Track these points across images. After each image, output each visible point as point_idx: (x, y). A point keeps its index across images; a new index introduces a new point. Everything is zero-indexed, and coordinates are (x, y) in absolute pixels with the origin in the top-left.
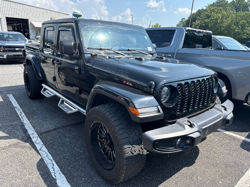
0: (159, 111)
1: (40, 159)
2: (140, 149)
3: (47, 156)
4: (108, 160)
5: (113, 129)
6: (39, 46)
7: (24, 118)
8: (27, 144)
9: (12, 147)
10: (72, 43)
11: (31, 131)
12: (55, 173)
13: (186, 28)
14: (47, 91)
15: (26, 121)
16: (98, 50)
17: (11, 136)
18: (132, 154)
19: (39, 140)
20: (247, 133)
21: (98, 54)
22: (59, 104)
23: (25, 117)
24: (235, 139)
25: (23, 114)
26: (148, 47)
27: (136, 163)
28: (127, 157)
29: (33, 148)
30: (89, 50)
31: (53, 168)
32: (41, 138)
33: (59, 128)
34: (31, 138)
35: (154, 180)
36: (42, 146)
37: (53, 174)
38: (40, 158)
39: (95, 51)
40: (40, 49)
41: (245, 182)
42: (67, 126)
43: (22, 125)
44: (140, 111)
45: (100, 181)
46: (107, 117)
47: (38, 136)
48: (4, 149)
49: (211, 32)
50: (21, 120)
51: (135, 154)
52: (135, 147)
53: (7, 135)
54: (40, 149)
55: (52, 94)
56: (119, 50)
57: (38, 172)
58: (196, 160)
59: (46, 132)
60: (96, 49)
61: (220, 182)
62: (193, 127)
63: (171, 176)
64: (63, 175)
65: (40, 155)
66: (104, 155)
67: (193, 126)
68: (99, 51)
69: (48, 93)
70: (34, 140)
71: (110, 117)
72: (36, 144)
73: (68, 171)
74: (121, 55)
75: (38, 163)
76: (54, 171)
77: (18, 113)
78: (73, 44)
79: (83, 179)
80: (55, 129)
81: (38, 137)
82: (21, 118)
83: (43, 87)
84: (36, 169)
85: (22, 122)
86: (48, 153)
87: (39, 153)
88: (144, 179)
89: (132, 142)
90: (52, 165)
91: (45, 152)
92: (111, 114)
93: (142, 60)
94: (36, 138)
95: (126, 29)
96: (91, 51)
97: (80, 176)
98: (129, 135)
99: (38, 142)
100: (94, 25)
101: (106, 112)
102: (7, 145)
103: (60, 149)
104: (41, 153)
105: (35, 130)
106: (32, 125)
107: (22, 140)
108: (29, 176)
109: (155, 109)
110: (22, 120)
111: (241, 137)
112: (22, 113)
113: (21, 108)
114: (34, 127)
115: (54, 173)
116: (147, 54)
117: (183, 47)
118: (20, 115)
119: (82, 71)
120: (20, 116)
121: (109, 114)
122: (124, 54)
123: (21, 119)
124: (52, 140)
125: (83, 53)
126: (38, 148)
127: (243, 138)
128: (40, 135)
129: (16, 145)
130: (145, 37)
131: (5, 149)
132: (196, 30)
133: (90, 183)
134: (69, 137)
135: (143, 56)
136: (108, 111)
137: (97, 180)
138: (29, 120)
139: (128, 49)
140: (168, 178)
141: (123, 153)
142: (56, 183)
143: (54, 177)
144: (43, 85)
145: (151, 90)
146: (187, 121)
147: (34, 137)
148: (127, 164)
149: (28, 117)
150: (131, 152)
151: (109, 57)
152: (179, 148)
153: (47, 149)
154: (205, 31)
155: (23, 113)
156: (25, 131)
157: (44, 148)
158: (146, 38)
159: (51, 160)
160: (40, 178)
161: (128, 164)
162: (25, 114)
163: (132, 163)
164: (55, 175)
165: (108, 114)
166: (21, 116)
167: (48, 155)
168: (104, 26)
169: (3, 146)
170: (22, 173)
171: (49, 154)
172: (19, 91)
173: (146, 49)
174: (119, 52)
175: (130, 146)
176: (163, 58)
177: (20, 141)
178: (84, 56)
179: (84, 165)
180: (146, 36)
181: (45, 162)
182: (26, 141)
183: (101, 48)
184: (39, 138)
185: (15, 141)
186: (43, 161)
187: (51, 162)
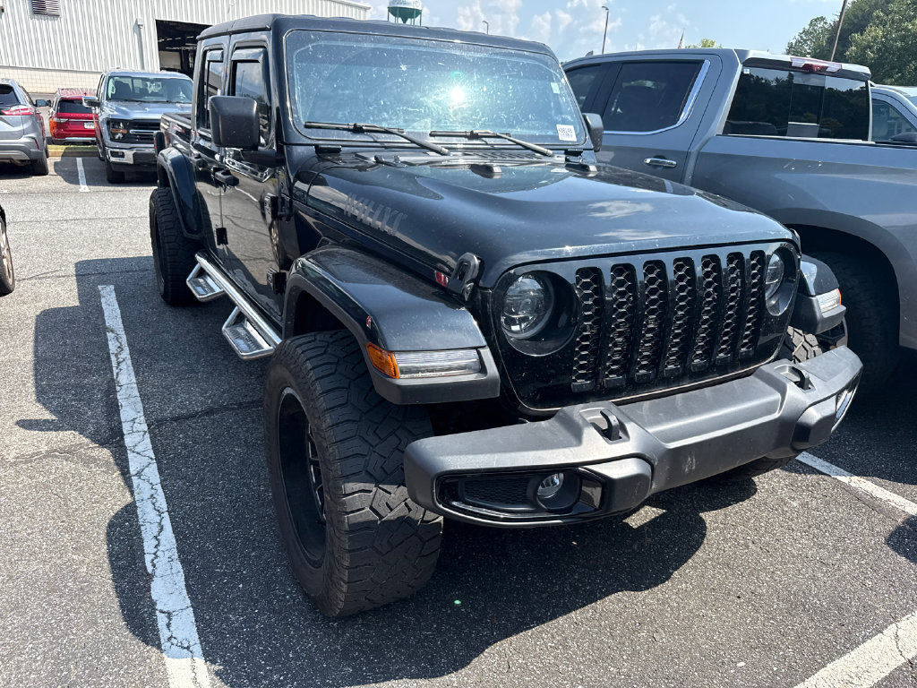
0: (481, 368)
1: (126, 506)
2: (410, 501)
3: (152, 496)
7: (124, 367)
8: (105, 454)
9: (56, 456)
10: (251, 104)
11: (132, 414)
12: (157, 557)
13: (746, 54)
14: (207, 277)
15: (126, 377)
16: (345, 132)
17: (66, 419)
18: (374, 517)
19: (146, 445)
21: (343, 150)
22: (227, 327)
23: (129, 362)
25: (126, 353)
26: (559, 127)
27: (393, 548)
28: (354, 524)
29: (115, 467)
31: (157, 540)
32: (153, 438)
33: (226, 408)
34: (122, 435)
35: (487, 623)
36: (146, 465)
37: (148, 558)
38: (129, 499)
39: (335, 135)
40: (191, 129)
41: (846, 677)
43: (111, 388)
44: (401, 361)
45: (294, 601)
47: (146, 429)
48: (26, 462)
49: (867, 70)
50: (112, 372)
51: (389, 515)
52: (390, 493)
53: (54, 417)
54: (139, 474)
55: (217, 290)
56: (431, 135)
57: (106, 547)
58: (676, 568)
59: (176, 419)
60: (338, 128)
61: (741, 664)
62: (620, 438)
64: (178, 566)
65: (132, 493)
67: (621, 434)
68: (348, 137)
70: (129, 441)
72: (130, 455)
73: (203, 553)
74: (433, 153)
75: (116, 516)
76: (155, 550)
77: (113, 347)
78: (255, 110)
79: (241, 586)
80: (210, 412)
81: (145, 432)
82: (114, 364)
83: (196, 262)
84: (103, 537)
85: (113, 380)
86: (159, 487)
87: (130, 486)
89: (378, 473)
90: (155, 529)
91: (151, 484)
92: (319, 366)
93: (492, 172)
94: (138, 439)
95: (472, 54)
96: (318, 135)
98: (371, 446)
99: (139, 449)
100: (342, 40)
101: (306, 359)
102: (44, 449)
103: (202, 480)
104: (135, 486)
105: (144, 407)
106: (139, 392)
107: (95, 436)
108: (74, 557)
110: (115, 372)
112: (122, 350)
113: (126, 334)
114: (143, 400)
115: (154, 554)
116: (546, 151)
117: (726, 131)
118: (116, 355)
120: (113, 358)
121: (313, 368)
122: (448, 151)
123: (114, 369)
124: (185, 447)
125: (286, 144)
126: (131, 469)
128: (156, 427)
129: (68, 453)
130: (554, 84)
131: (31, 461)
132: (791, 63)
133: (257, 601)
134: (247, 443)
135: (535, 160)
136: (314, 355)
137: (284, 596)
138: (137, 374)
139: (472, 132)
140: (541, 620)
141: (337, 508)
142: (149, 589)
143: (150, 569)
145: (463, 284)
146: (599, 413)
147: (135, 430)
148: (353, 551)
149: (136, 364)
150: (371, 508)
151: (376, 158)
152: (550, 512)
153: (161, 473)
154: (834, 66)
155: (126, 349)
156: (113, 408)
157: (153, 473)
158: (558, 92)
159: (159, 511)
160: (106, 565)
161: (360, 550)
162: (130, 354)
163: (374, 548)
164: (155, 561)
165: (310, 367)
166: (118, 359)
167: (155, 496)
168: (381, 42)
169: (30, 450)
170: (55, 543)
171: (160, 491)
172: (141, 274)
173: (550, 133)
174: (431, 141)
175: (370, 486)
177: (86, 440)
178: (290, 153)
180: (558, 81)
181: (140, 516)
182: (103, 444)
183: (359, 125)
184: (147, 435)
185: (69, 437)
186: (135, 512)
187: (158, 519)
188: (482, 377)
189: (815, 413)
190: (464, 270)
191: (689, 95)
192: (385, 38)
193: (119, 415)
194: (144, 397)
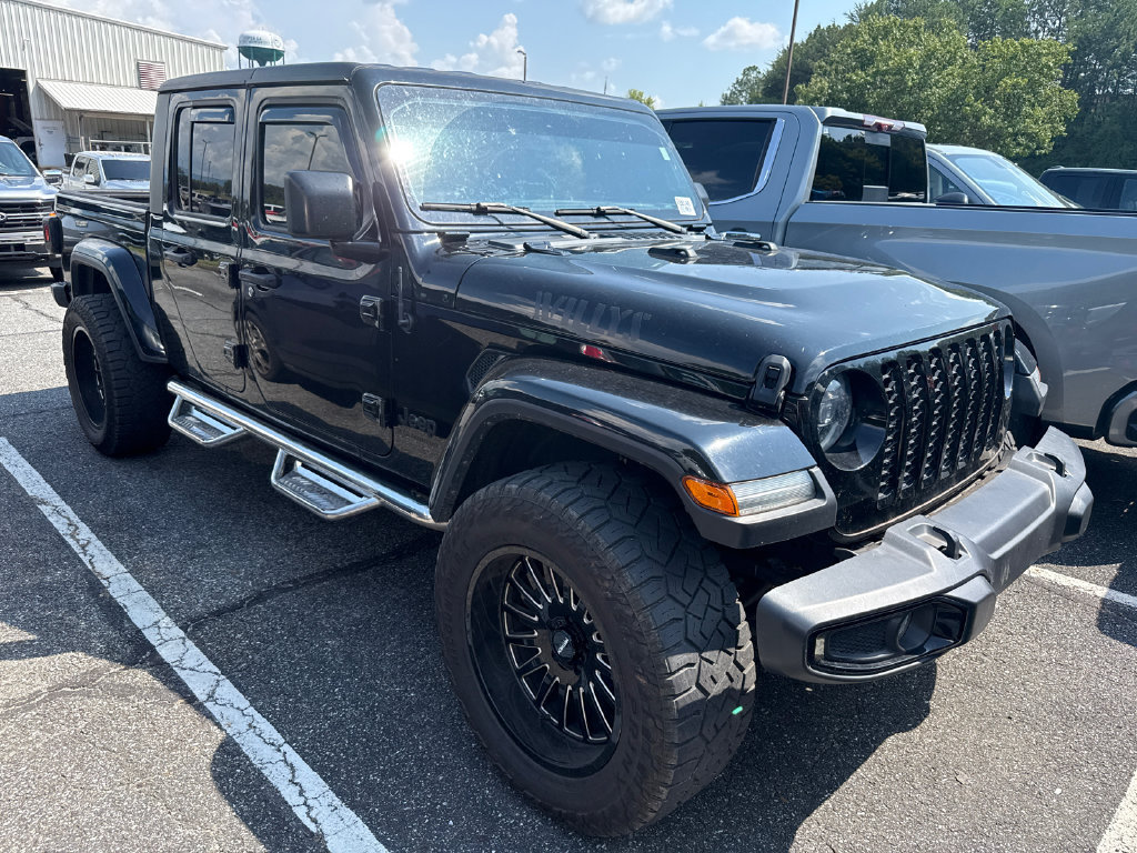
0: (817, 492)
1: (221, 746)
2: (732, 667)
3: (250, 725)
4: (560, 726)
5: (607, 585)
6: (146, 200)
7: (96, 552)
8: (142, 677)
9: (69, 693)
10: (346, 181)
11: (144, 612)
12: (310, 808)
13: (824, 112)
14: (196, 413)
15: (106, 565)
16: (466, 214)
17: (51, 639)
18: (701, 696)
19: (194, 655)
20: (1112, 570)
21: (472, 236)
22: (276, 478)
23: (99, 543)
24: (1066, 595)
25: (85, 532)
26: (677, 199)
27: (718, 731)
28: (683, 708)
29: (172, 695)
30: (428, 213)
31: (296, 784)
32: (200, 644)
33: (280, 589)
34: (152, 648)
35: (776, 804)
36: (215, 683)
37: (300, 812)
38: (221, 736)
39: (457, 218)
40: (148, 213)
42: (310, 579)
43: (94, 585)
44: (740, 493)
45: (533, 828)
46: (570, 529)
47: (182, 634)
48: (26, 709)
49: (921, 128)
50: (80, 560)
51: (715, 690)
52: (711, 663)
53: (29, 637)
54: (211, 697)
55: (229, 432)
56: (557, 214)
57: (228, 809)
58: (930, 698)
59: (219, 613)
60: (457, 210)
61: (1058, 791)
62: (960, 556)
64: (349, 814)
65: (218, 725)
66: (537, 703)
67: (961, 552)
68: (471, 220)
69: (203, 425)
70: (167, 653)
71: (589, 529)
72: (183, 675)
73: (370, 788)
74: (570, 236)
75: (215, 762)
76: (303, 799)
77: (60, 525)
78: (351, 187)
79: (451, 823)
80: (259, 598)
81: (184, 638)
82: (77, 549)
83: (173, 396)
84: (215, 795)
85: (88, 570)
86: (252, 710)
87: (210, 716)
88: (728, 805)
89: (698, 640)
90: (286, 771)
91: (238, 708)
92: (588, 513)
93: (687, 256)
94: (173, 645)
95: (577, 114)
96: (438, 219)
97: (432, 811)
98: (684, 606)
99: (189, 663)
100: (441, 97)
101: (563, 506)
102: (43, 686)
103: (307, 691)
104: (218, 717)
105: (161, 604)
106: (141, 583)
107: (109, 654)
108: (191, 832)
109: (800, 482)
110: (86, 560)
111: (1092, 585)
112: (77, 528)
113: (69, 504)
114: (153, 594)
115: (305, 804)
116: (679, 228)
117: (813, 197)
118: (72, 536)
119: (400, 316)
120: (71, 541)
121: (582, 516)
122: (586, 233)
123: (81, 556)
124: (257, 650)
125: (402, 232)
126: (197, 693)
127: (1102, 592)
128: (193, 627)
129: (85, 684)
130: (663, 150)
131: (32, 707)
132: (863, 121)
133: (485, 839)
134: (338, 633)
135: (668, 239)
136: (571, 499)
137: (515, 824)
138: (119, 557)
139: (598, 209)
141: (663, 692)
143: (312, 827)
144: (173, 386)
145: (775, 393)
146: (925, 529)
147: (166, 638)
148: (682, 745)
149: (110, 545)
150: (698, 685)
151: (525, 245)
152: (908, 653)
153: (243, 692)
154: (897, 125)
155: (82, 525)
156: (115, 614)
157: (227, 690)
158: (667, 158)
159: (273, 744)
160: (245, 832)
161: (688, 741)
162: (93, 531)
163: (701, 734)
164: (313, 814)
165: (576, 515)
166: (78, 541)
167: (254, 724)
168: (485, 100)
169: (20, 692)
170: (147, 818)
171: (258, 716)
173: (668, 206)
174: (559, 222)
175: (693, 657)
176: (770, 249)
177: (103, 663)
178: (410, 244)
179: (439, 760)
180: (666, 146)
181: (251, 756)
182: (130, 662)
183: (483, 204)
184: (189, 643)
185: (74, 663)
186: (239, 752)
187: (279, 756)
188: (817, 504)
189: (1081, 501)
190: (772, 378)
191: (763, 160)
192: (486, 95)
193: (129, 620)
194: (152, 590)
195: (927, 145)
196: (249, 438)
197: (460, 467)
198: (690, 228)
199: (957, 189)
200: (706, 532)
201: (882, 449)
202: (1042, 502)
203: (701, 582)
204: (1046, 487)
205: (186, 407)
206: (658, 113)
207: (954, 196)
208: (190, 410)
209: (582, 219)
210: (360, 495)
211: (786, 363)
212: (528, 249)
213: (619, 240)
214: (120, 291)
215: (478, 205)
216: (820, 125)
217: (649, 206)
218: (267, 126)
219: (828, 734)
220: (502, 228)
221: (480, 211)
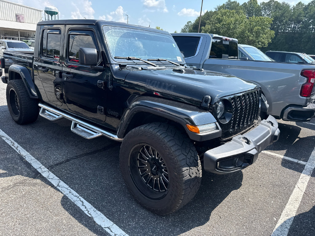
0: (217, 128)
1: (63, 197)
2: (197, 171)
3: (70, 192)
4: (152, 189)
5: (167, 151)
6: (33, 54)
7: (20, 149)
8: (38, 181)
9: (19, 185)
10: (95, 51)
11: (36, 165)
12: (88, 211)
13: (213, 35)
14: (47, 112)
15: (24, 153)
16: (126, 60)
17: (11, 172)
18: (190, 178)
19: (52, 175)
20: (285, 151)
21: (127, 65)
22: (72, 129)
23: (21, 147)
24: (274, 158)
25: (16, 144)
26: (177, 57)
27: (193, 186)
28: (186, 181)
29: (47, 185)
30: (116, 59)
31: (84, 206)
32: (53, 172)
33: (72, 158)
34: (40, 174)
35: (206, 207)
36: (59, 182)
37: (86, 212)
38: (62, 195)
40: (33, 57)
41: (295, 199)
42: (81, 156)
43: (22, 158)
44: (200, 128)
45: (146, 214)
46: (158, 138)
47: (48, 170)
49: (237, 40)
50: (16, 152)
51: (193, 176)
52: (192, 169)
53: (5, 172)
54: (58, 185)
55: (57, 117)
56: (148, 60)
57: (67, 212)
58: (241, 182)
59: (57, 165)
60: (123, 59)
61: (272, 202)
63: (221, 201)
64: (99, 212)
65: (61, 192)
66: (146, 183)
67: (250, 143)
69: (49, 115)
70: (45, 175)
71: (162, 138)
72: (50, 180)
73: (103, 206)
74: (152, 66)
75: (62, 201)
76: (86, 209)
77: (9, 142)
79: (125, 213)
80: (68, 161)
83: (40, 108)
84: (63, 209)
85: (19, 154)
86: (69, 188)
87: (58, 190)
88: (194, 207)
89: (189, 164)
90: (81, 203)
91: (66, 188)
92: (162, 134)
93: (183, 71)
94: (46, 173)
95: (152, 35)
96: (119, 61)
97: (120, 211)
98: (185, 156)
99: (51, 177)
100: (119, 29)
101: (156, 132)
102: (11, 184)
103: (84, 184)
104: (61, 190)
105: (41, 163)
106: (34, 157)
107: (28, 175)
108: (57, 218)
109: (213, 126)
110: (18, 151)
111: (280, 155)
113: (10, 137)
114: (38, 160)
115: (87, 210)
116: (178, 64)
117: (210, 57)
118: (13, 145)
119: (109, 86)
120: (13, 147)
121: (161, 135)
122: (156, 65)
123: (16, 150)
124: (69, 174)
125: (110, 64)
126: (54, 185)
127: (282, 157)
128: (51, 168)
129: (23, 183)
130: (173, 45)
131: (9, 189)
132: (222, 38)
133: (134, 217)
134: (90, 169)
135: (176, 67)
136: (158, 130)
137: (142, 213)
138: (27, 151)
139: (158, 59)
140: (219, 203)
141: (181, 176)
142: (95, 222)
143: (90, 216)
144: (40, 105)
145: (207, 104)
146: (242, 138)
147: (44, 171)
148: (185, 189)
149: (24, 148)
150: (189, 175)
151: (142, 68)
152: (238, 167)
153: (67, 184)
154: (231, 39)
155: (15, 142)
156: (29, 165)
157: (62, 183)
158: (174, 46)
159: (76, 196)
160: (72, 217)
161: (187, 188)
162: (18, 144)
163: (190, 187)
164: (89, 213)
165: (159, 134)
166: (15, 147)
168: (129, 30)
169: (5, 185)
171: (71, 190)
173: (175, 59)
174: (149, 62)
175: (188, 168)
176: (202, 70)
177: (27, 178)
178: (112, 68)
179: (120, 199)
180: (174, 44)
181: (71, 199)
182: (35, 178)
183: (130, 57)
184: (50, 172)
185: (18, 178)
186: (68, 198)
187: (79, 199)
188: (218, 131)
189: (277, 132)
190: (206, 101)
191: (197, 47)
192: (130, 29)
193: (32, 167)
194: (38, 159)
195: (238, 44)
196: (63, 118)
197: (126, 124)
198: (181, 65)
199: (245, 56)
200: (191, 137)
201: (231, 119)
202: (268, 132)
203: (189, 150)
204: (269, 129)
205: (44, 110)
206: (171, 34)
207: (244, 57)
208: (45, 111)
209: (154, 62)
210: (96, 133)
211: (210, 97)
212: (142, 69)
213: (164, 67)
214: (24, 79)
215: (129, 57)
216: (212, 39)
217: (170, 59)
218: (70, 35)
219: (217, 191)
220: (134, 63)
221: (129, 59)
